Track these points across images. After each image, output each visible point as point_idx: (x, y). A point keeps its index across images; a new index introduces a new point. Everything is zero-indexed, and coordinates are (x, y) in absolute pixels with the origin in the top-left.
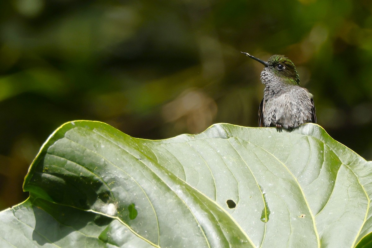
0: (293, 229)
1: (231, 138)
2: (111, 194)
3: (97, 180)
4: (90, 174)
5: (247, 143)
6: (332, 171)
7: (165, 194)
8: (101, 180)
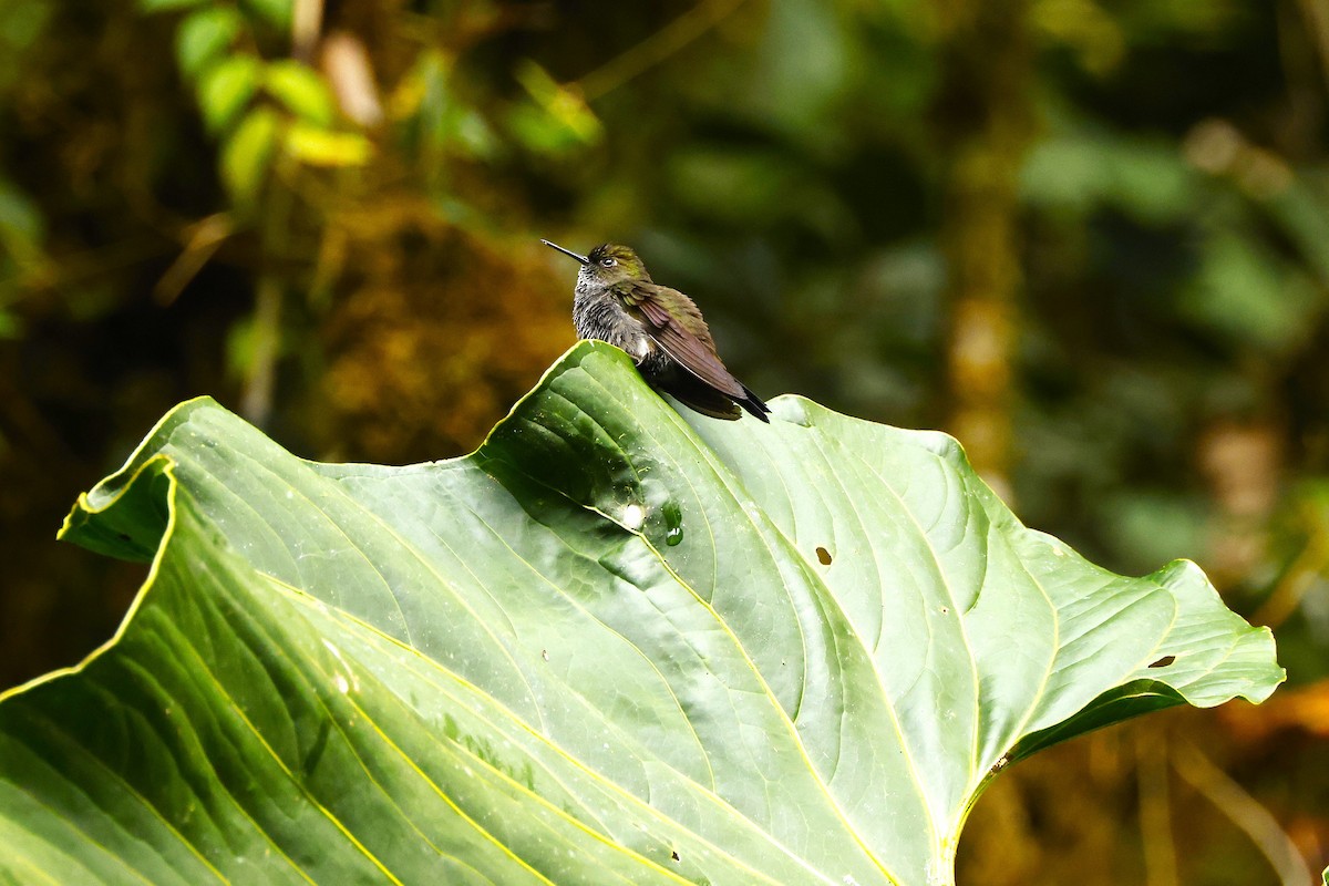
0: (931, 631)
1: (812, 427)
2: (639, 489)
3: (622, 458)
4: (612, 443)
5: (838, 444)
6: (982, 535)
7: (732, 513)
8: (626, 459)
